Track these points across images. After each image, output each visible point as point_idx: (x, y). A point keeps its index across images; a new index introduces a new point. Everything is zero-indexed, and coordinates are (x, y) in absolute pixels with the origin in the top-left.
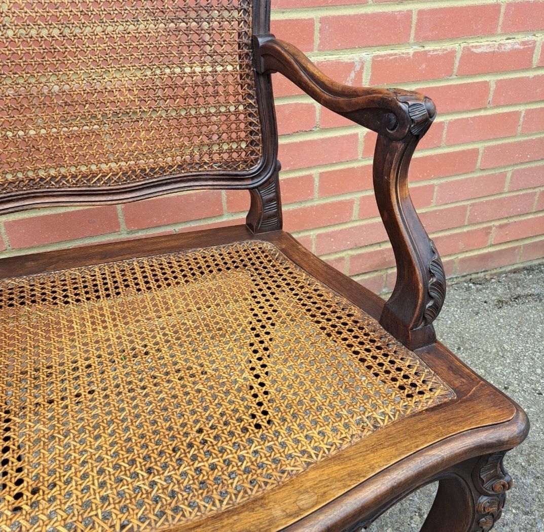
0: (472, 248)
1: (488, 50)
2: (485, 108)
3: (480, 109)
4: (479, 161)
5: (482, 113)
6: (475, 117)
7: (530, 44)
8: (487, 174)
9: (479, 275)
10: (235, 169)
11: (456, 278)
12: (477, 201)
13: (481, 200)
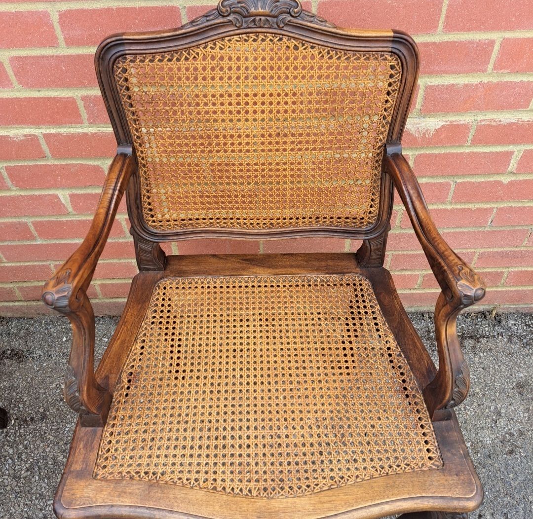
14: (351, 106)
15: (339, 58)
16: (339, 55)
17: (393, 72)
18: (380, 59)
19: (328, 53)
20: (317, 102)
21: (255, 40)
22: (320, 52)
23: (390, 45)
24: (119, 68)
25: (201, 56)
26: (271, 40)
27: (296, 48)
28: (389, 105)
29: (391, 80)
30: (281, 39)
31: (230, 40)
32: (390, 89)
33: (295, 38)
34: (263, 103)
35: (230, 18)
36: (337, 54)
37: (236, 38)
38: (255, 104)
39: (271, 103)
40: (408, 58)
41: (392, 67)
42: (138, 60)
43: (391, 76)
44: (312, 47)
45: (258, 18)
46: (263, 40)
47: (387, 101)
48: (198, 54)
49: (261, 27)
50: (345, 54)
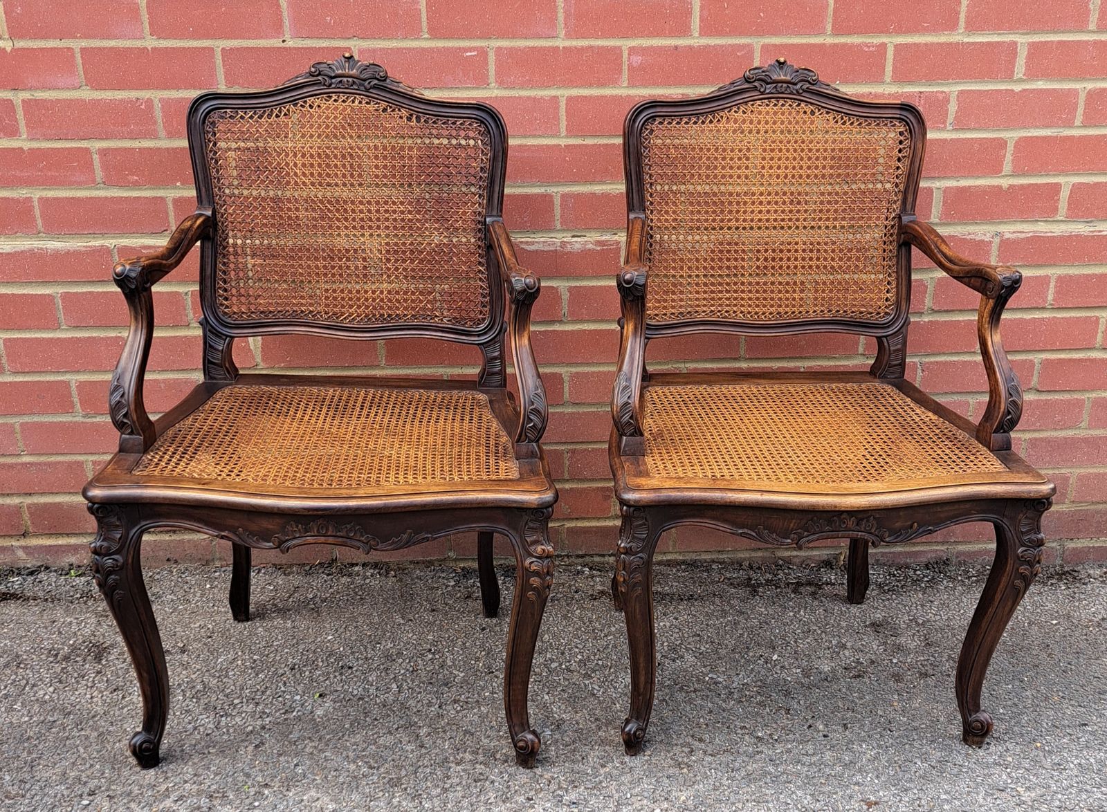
0: (584, 516)
1: (546, 249)
2: (561, 322)
3: (552, 322)
4: (566, 389)
5: (557, 327)
6: (545, 331)
7: (611, 245)
8: (585, 410)
9: (606, 559)
10: (463, 325)
11: (568, 556)
12: (578, 447)
13: (584, 447)
14: (863, 171)
15: (852, 124)
16: (852, 120)
17: (902, 138)
18: (889, 125)
19: (842, 119)
20: (832, 167)
21: (775, 105)
22: (835, 118)
23: (898, 112)
24: (647, 129)
25: (725, 119)
26: (790, 105)
27: (813, 113)
28: (900, 172)
29: (901, 146)
30: (799, 105)
31: (753, 105)
32: (900, 155)
33: (812, 104)
34: (779, 168)
35: (756, 84)
36: (850, 120)
37: (759, 102)
38: (771, 168)
39: (786, 168)
40: (915, 125)
41: (901, 134)
42: (666, 122)
43: (901, 142)
44: (828, 113)
45: (780, 85)
46: (783, 105)
47: (898, 168)
48: (722, 117)
49: (783, 93)
50: (857, 120)
